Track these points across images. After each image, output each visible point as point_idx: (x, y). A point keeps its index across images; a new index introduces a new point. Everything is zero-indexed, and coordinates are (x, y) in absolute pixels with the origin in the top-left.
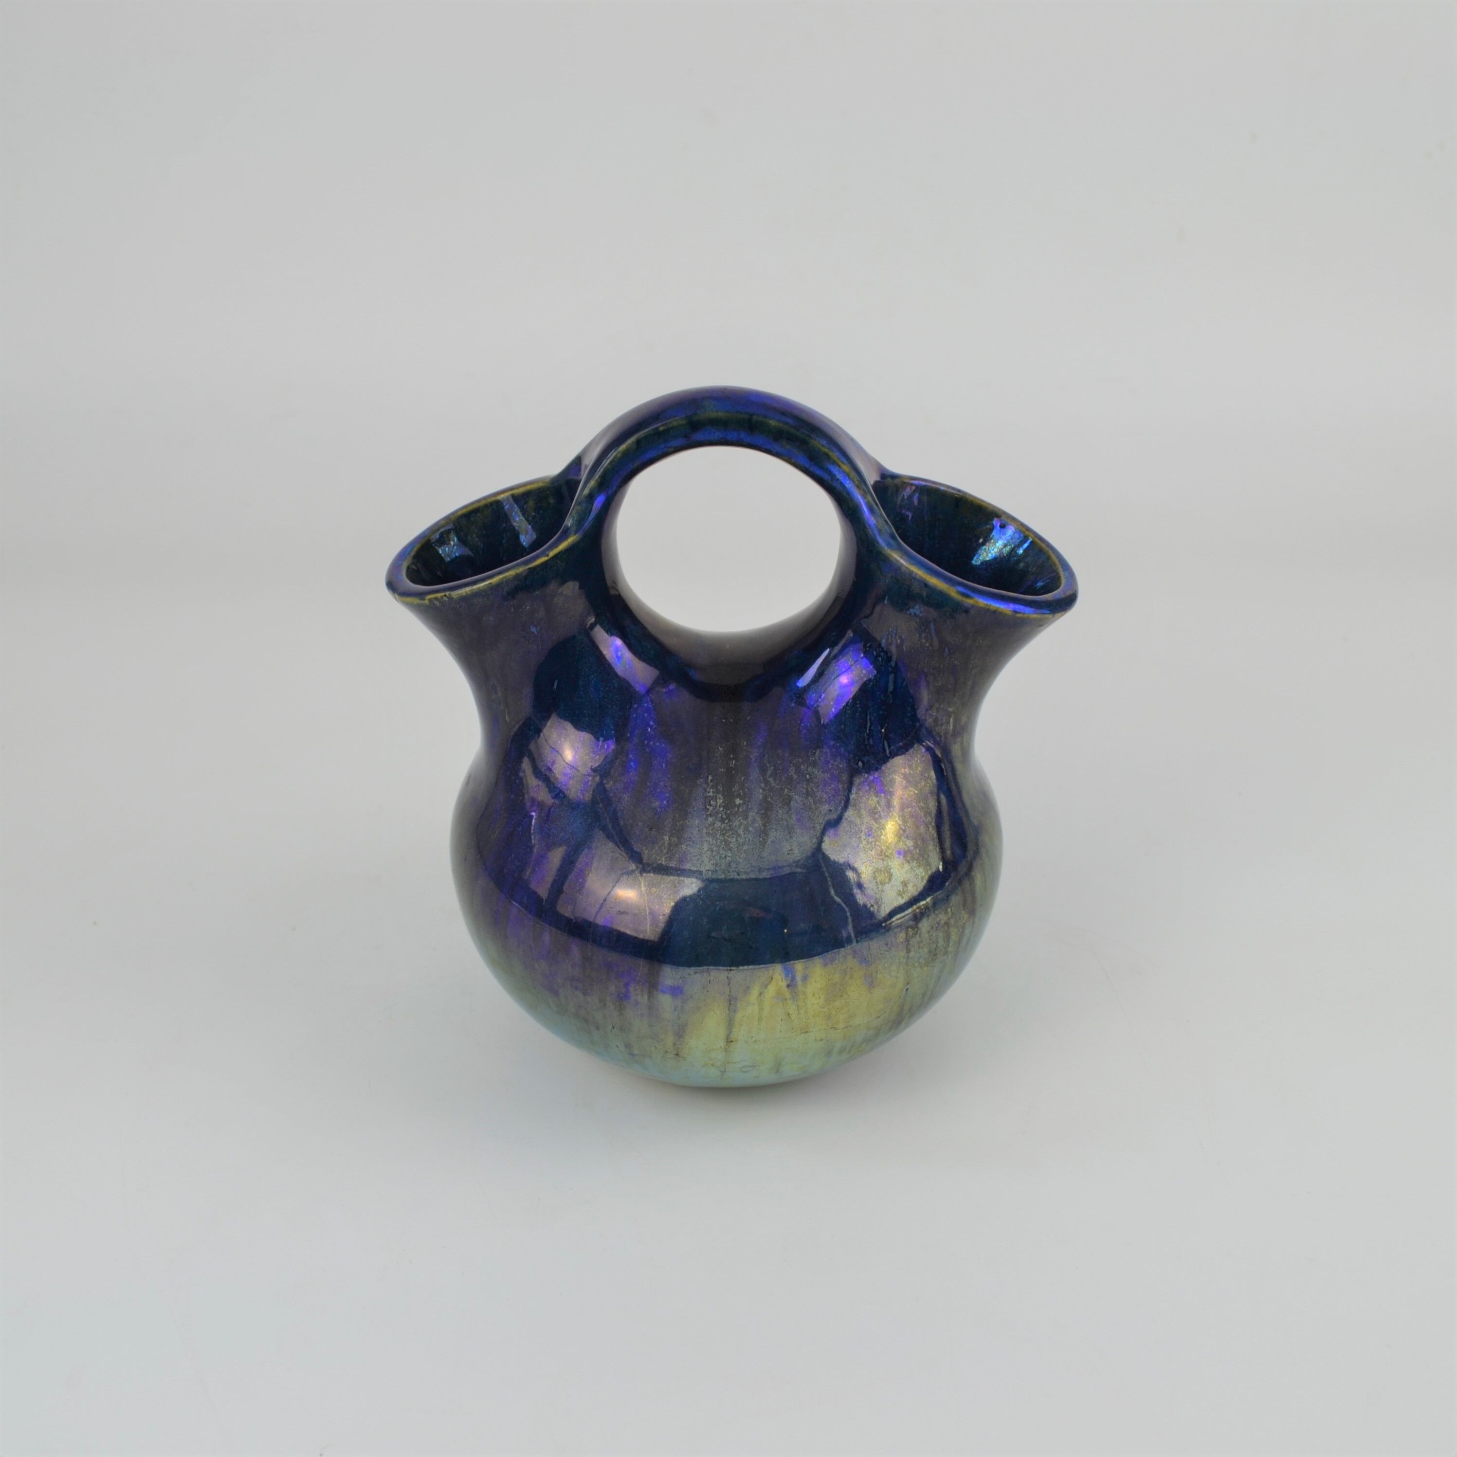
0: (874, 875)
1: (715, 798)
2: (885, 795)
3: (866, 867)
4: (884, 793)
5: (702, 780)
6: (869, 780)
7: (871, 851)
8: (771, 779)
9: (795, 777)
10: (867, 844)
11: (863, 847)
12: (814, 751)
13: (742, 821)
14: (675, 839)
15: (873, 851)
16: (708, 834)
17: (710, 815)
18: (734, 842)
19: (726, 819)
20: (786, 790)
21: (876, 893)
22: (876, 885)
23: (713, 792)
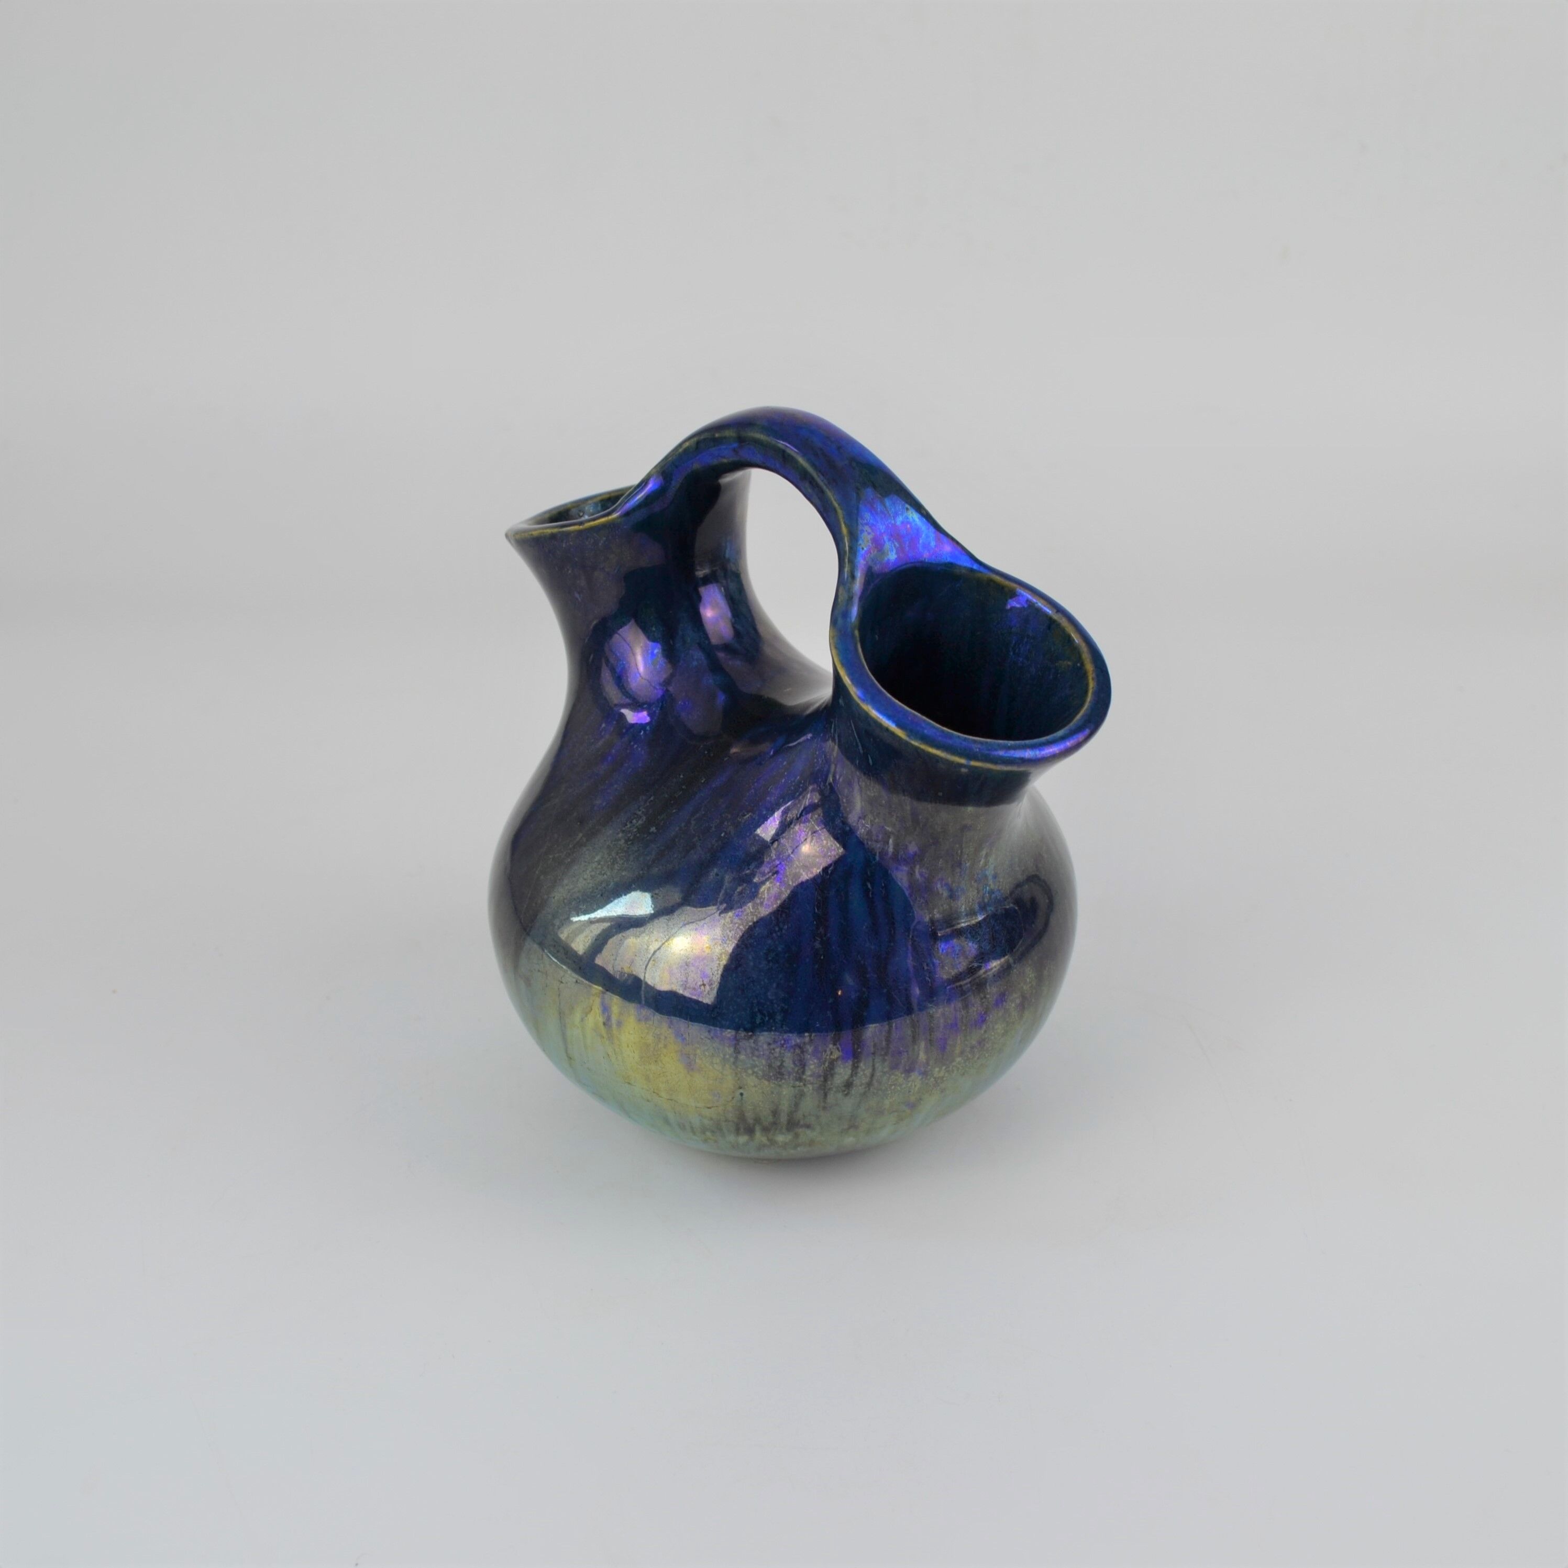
0: (719, 956)
1: (639, 817)
2: (779, 885)
3: (716, 944)
4: (781, 882)
5: (644, 798)
6: (774, 863)
7: (730, 931)
8: (693, 822)
9: (713, 829)
10: (730, 922)
11: (724, 924)
12: (746, 813)
13: (641, 848)
14: (584, 839)
15: (732, 932)
16: (609, 847)
17: (623, 831)
18: (620, 864)
19: (631, 840)
20: (696, 838)
21: (713, 974)
22: (717, 967)
23: (643, 812)
